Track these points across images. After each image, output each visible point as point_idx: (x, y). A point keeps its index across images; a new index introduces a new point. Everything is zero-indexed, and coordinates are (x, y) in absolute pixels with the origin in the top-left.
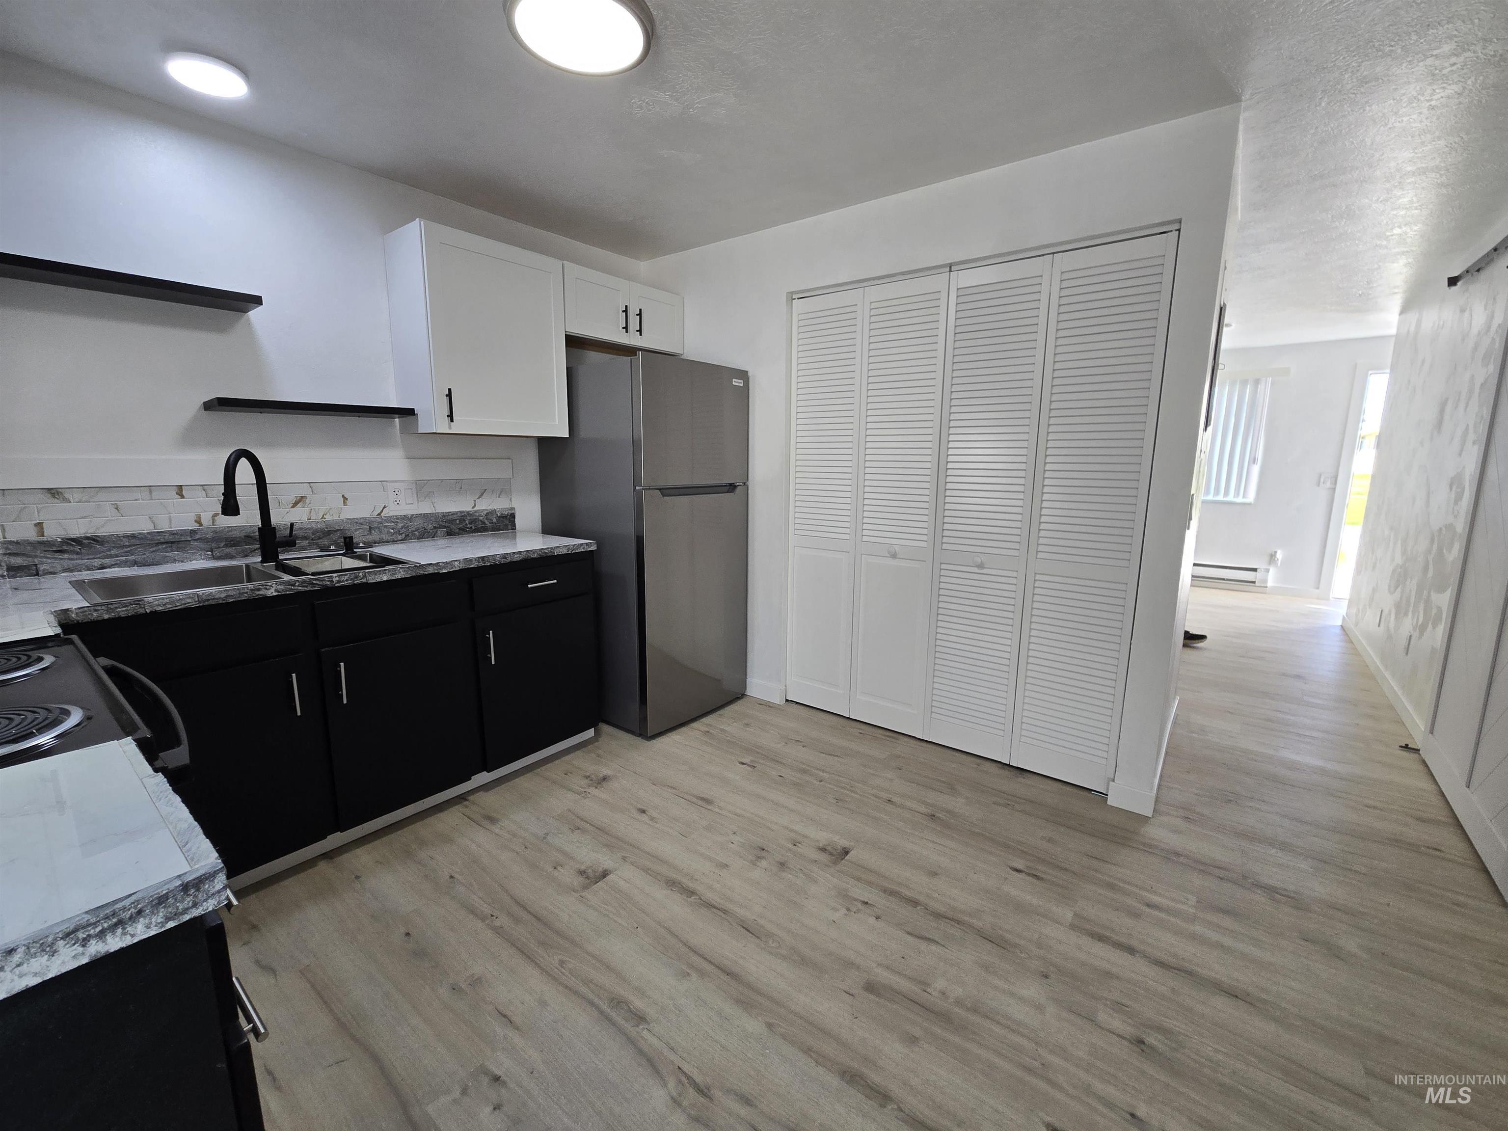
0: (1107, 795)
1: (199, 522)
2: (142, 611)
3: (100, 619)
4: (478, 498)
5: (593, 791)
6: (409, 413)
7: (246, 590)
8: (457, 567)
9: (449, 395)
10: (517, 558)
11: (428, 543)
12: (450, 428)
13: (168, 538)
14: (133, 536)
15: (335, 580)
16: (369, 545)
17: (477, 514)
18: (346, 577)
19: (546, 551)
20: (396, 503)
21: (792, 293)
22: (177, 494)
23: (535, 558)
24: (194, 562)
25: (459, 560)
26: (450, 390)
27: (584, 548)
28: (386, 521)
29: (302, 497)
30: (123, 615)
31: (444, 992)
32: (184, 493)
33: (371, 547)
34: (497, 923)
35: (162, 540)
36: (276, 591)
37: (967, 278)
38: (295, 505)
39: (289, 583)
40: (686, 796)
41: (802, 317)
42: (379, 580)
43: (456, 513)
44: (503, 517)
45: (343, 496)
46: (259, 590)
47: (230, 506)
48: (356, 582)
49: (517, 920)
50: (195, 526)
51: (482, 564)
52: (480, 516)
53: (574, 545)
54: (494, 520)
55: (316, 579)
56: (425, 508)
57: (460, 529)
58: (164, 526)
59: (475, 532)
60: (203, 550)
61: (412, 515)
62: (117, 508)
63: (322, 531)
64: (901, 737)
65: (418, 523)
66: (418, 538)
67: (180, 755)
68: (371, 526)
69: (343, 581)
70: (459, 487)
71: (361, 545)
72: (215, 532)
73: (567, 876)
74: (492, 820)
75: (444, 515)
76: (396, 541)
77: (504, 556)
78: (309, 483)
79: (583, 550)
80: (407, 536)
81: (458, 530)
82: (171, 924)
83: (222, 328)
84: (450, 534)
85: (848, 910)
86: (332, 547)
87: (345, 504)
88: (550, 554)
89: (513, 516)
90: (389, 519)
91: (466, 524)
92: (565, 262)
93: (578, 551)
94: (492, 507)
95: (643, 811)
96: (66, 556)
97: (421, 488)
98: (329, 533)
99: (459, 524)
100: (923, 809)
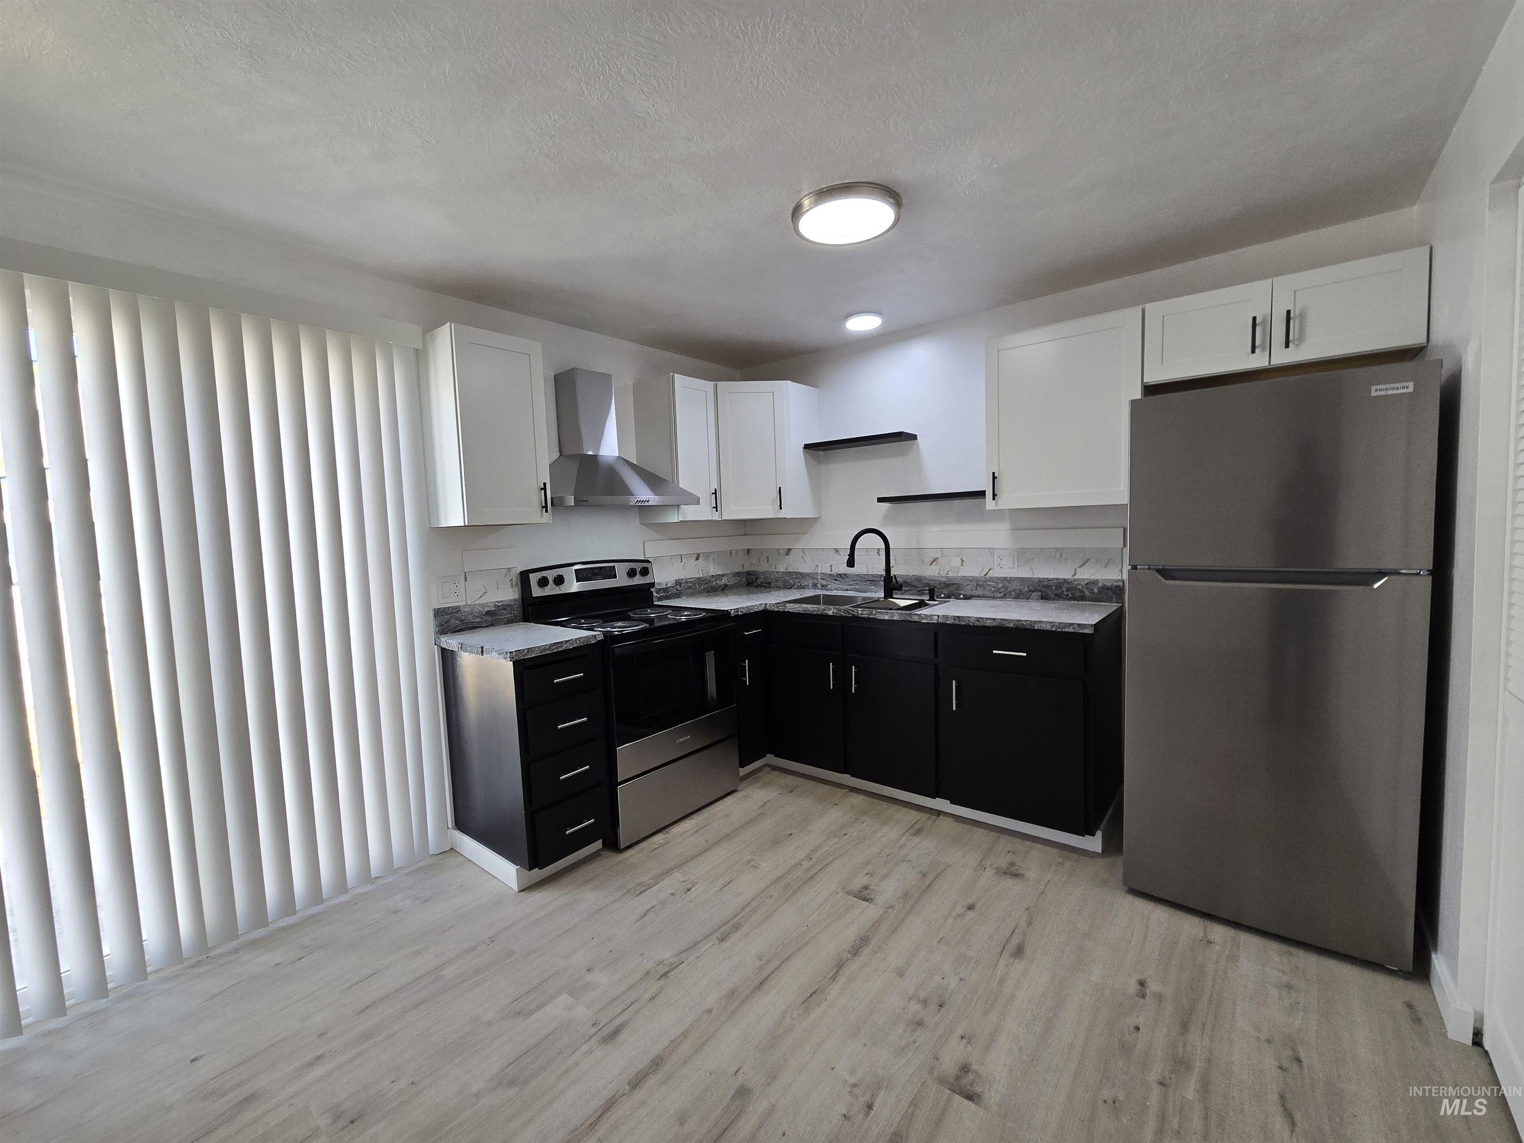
4: (1080, 567)
5: (990, 873)
11: (1023, 603)
13: (871, 578)
15: (860, 612)
17: (1076, 583)
20: (1000, 567)
27: (1073, 628)
28: (989, 581)
29: (936, 558)
31: (747, 858)
32: (880, 553)
34: (805, 863)
38: (932, 563)
43: (1052, 580)
44: (1106, 588)
47: (850, 562)
49: (808, 870)
52: (1079, 584)
53: (1061, 624)
54: (1096, 590)
56: (1024, 573)
57: (1055, 594)
59: (1072, 600)
61: (1011, 578)
63: (945, 583)
65: (1015, 585)
66: (1014, 598)
68: (979, 583)
70: (1059, 555)
71: (962, 596)
73: (859, 882)
74: (918, 832)
75: (1040, 580)
76: (996, 598)
78: (941, 548)
80: (1005, 595)
81: (1053, 596)
84: (1044, 597)
85: (853, 1088)
87: (962, 565)
89: (1119, 588)
90: (992, 579)
91: (1063, 591)
92: (1146, 305)
93: (1066, 630)
94: (1094, 577)
95: (971, 908)
96: (837, 582)
97: (1022, 555)
98: (949, 585)
99: (1056, 590)
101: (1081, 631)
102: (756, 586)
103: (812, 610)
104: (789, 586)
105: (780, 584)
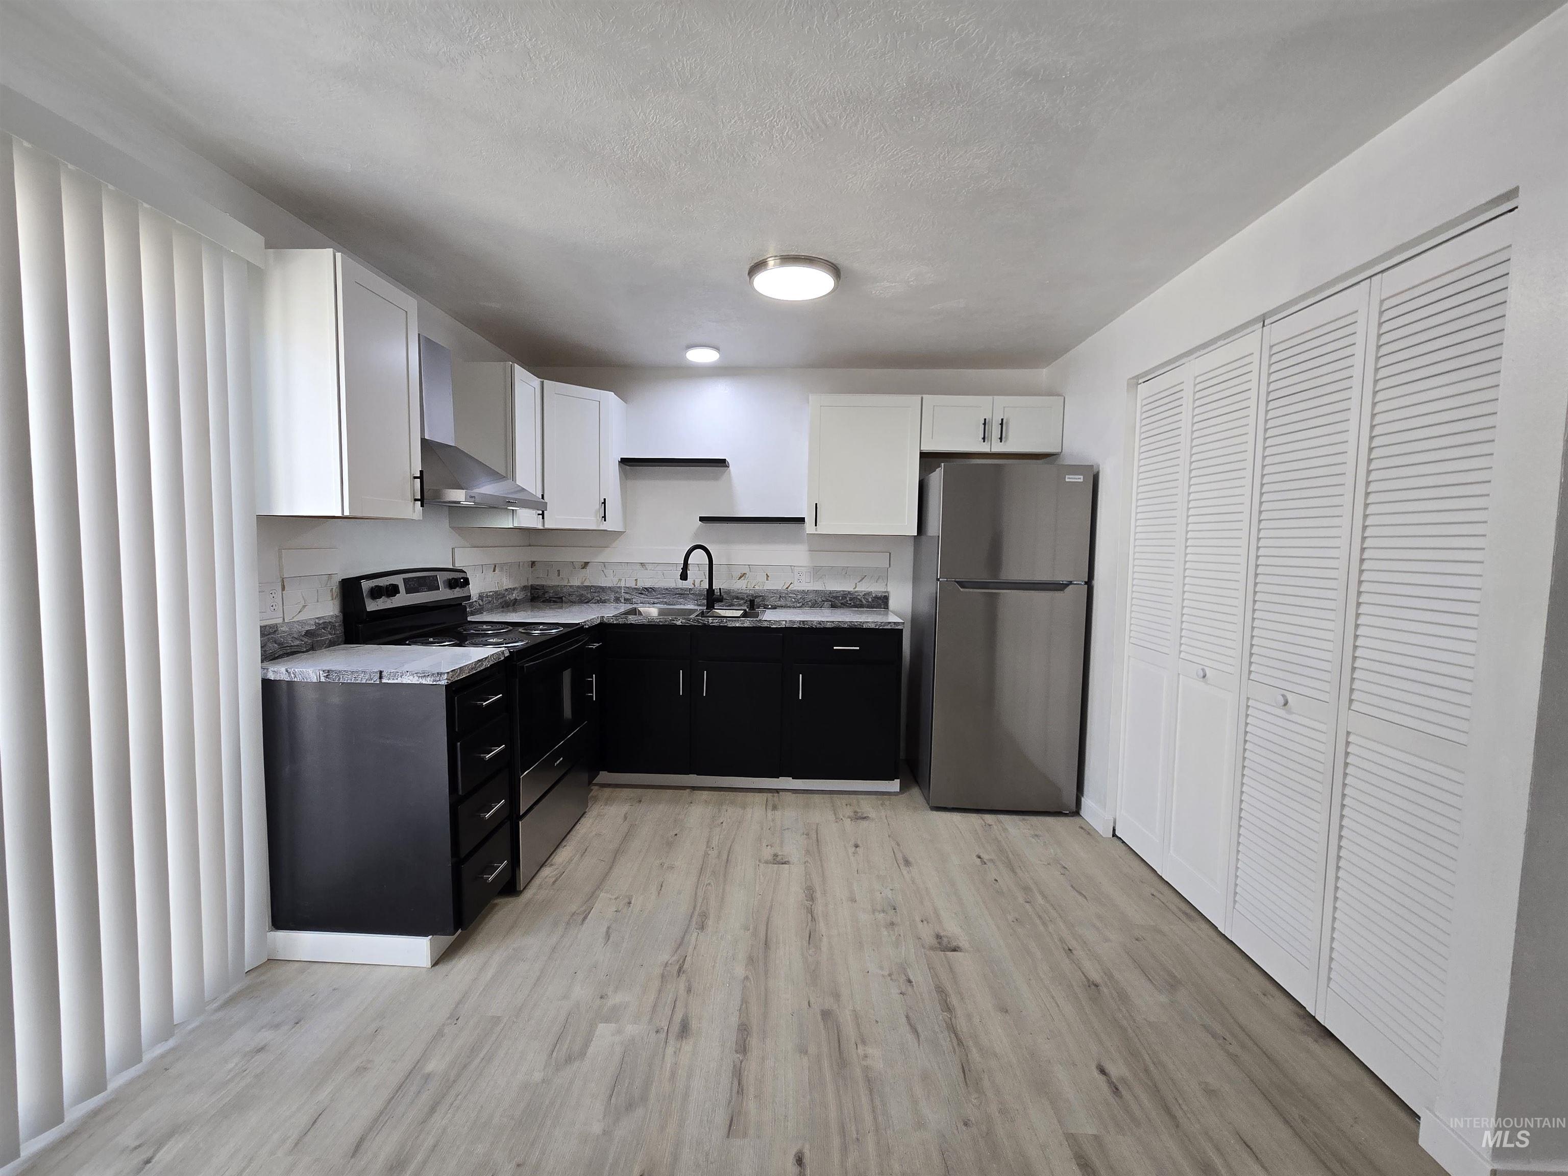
4: (859, 582)
5: (848, 823)
8: (783, 625)
9: (816, 508)
11: (816, 610)
12: (816, 530)
13: (680, 592)
14: (667, 589)
15: (710, 621)
17: (857, 594)
18: (716, 621)
19: (856, 624)
20: (799, 581)
21: (1135, 378)
23: (845, 628)
24: (688, 606)
26: (817, 505)
27: (891, 626)
28: (790, 594)
29: (744, 574)
30: (621, 623)
34: (711, 852)
36: (681, 622)
37: (1279, 331)
38: (740, 578)
40: (899, 856)
41: (1145, 402)
42: (734, 625)
43: (840, 591)
44: (878, 598)
46: (674, 620)
48: (720, 625)
49: (719, 856)
50: (692, 586)
51: (802, 626)
52: (858, 595)
53: (882, 623)
54: (870, 600)
56: (818, 586)
57: (841, 604)
59: (853, 606)
60: (694, 600)
61: (808, 590)
63: (752, 595)
65: (811, 596)
66: (811, 606)
68: (781, 595)
70: (845, 572)
71: (770, 607)
72: (700, 590)
73: (767, 852)
75: (831, 592)
76: (796, 606)
77: (820, 623)
78: (749, 565)
79: (890, 628)
80: (803, 604)
82: (435, 683)
83: (716, 478)
84: (833, 606)
85: (890, 975)
86: (746, 605)
87: (767, 580)
88: (859, 626)
89: (887, 598)
90: (793, 592)
91: (847, 601)
92: (924, 395)
93: (886, 627)
94: (869, 590)
95: (857, 846)
96: (643, 596)
97: (817, 572)
98: (756, 597)
99: (842, 600)
100: (1096, 976)
101: (896, 628)
102: (543, 602)
104: (586, 601)
105: (573, 598)
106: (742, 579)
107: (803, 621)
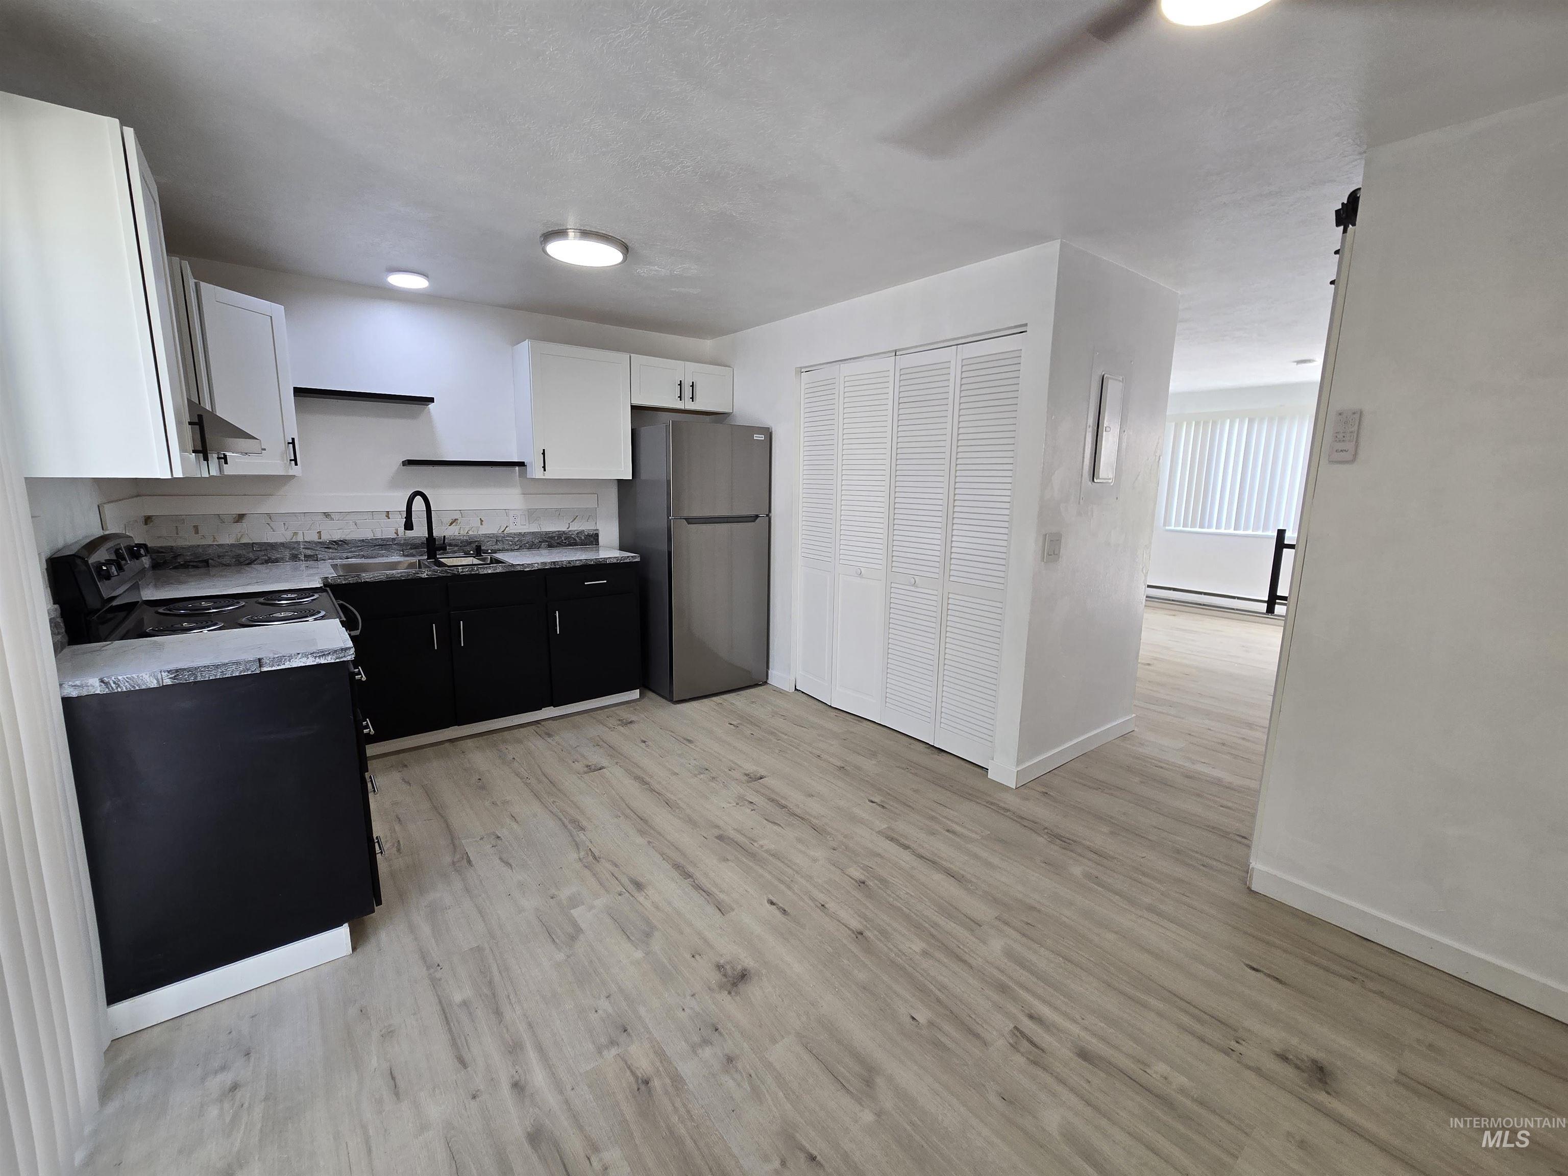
0: (988, 769)
1: (397, 533)
2: (360, 581)
3: (341, 583)
4: (572, 522)
5: (621, 729)
6: (521, 464)
7: (411, 573)
8: (536, 567)
9: (544, 454)
10: (578, 564)
11: (534, 552)
12: (544, 475)
13: (381, 543)
14: (363, 541)
15: (460, 571)
16: (495, 552)
17: (571, 533)
18: (467, 570)
19: (601, 560)
20: (514, 524)
21: (801, 368)
22: (386, 516)
23: (592, 565)
24: (393, 557)
25: (538, 563)
26: (544, 450)
27: (629, 560)
28: (507, 536)
29: (455, 519)
30: (351, 582)
31: (487, 803)
32: (389, 516)
33: (496, 553)
34: (529, 781)
35: (377, 544)
36: (427, 575)
37: (905, 361)
38: (451, 524)
39: (434, 571)
40: (679, 738)
41: (807, 386)
42: (486, 572)
43: (555, 532)
44: (589, 536)
45: (481, 519)
46: (418, 573)
47: (409, 526)
48: (472, 573)
49: (540, 782)
50: (394, 536)
51: (553, 566)
52: (572, 534)
53: (622, 557)
54: (583, 538)
55: (449, 570)
56: (534, 528)
57: (558, 543)
58: (379, 536)
59: (568, 546)
60: (398, 550)
61: (525, 533)
62: (356, 524)
63: (464, 541)
64: (864, 721)
65: (528, 538)
66: (528, 549)
67: (357, 633)
68: (497, 539)
69: (465, 572)
70: (558, 513)
71: (490, 551)
72: (405, 540)
73: (579, 766)
74: (549, 735)
75: (547, 533)
76: (513, 550)
77: (569, 562)
78: (460, 510)
79: (629, 561)
80: (520, 547)
81: (556, 544)
82: (338, 660)
83: (413, 416)
84: (550, 546)
85: (737, 804)
86: (472, 552)
87: (481, 524)
88: (603, 562)
89: (597, 535)
90: (509, 535)
92: (632, 355)
93: (625, 561)
94: (581, 529)
95: (644, 742)
96: (331, 550)
97: (531, 514)
98: (471, 543)
99: (557, 540)
100: (839, 764)
101: (634, 561)
102: (175, 568)
103: (399, 575)
104: (247, 562)
105: (226, 560)
106: (453, 524)
107: (554, 562)
